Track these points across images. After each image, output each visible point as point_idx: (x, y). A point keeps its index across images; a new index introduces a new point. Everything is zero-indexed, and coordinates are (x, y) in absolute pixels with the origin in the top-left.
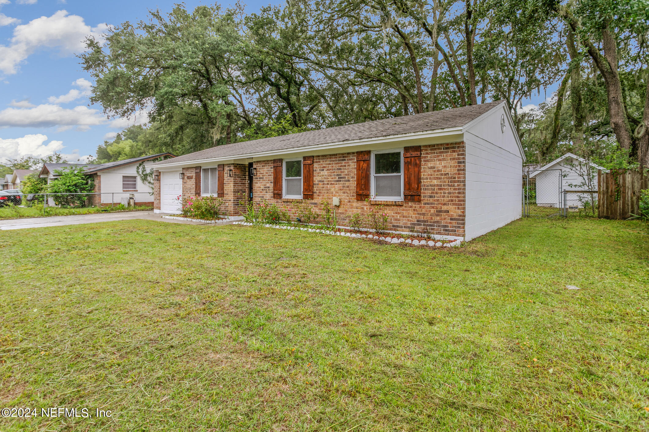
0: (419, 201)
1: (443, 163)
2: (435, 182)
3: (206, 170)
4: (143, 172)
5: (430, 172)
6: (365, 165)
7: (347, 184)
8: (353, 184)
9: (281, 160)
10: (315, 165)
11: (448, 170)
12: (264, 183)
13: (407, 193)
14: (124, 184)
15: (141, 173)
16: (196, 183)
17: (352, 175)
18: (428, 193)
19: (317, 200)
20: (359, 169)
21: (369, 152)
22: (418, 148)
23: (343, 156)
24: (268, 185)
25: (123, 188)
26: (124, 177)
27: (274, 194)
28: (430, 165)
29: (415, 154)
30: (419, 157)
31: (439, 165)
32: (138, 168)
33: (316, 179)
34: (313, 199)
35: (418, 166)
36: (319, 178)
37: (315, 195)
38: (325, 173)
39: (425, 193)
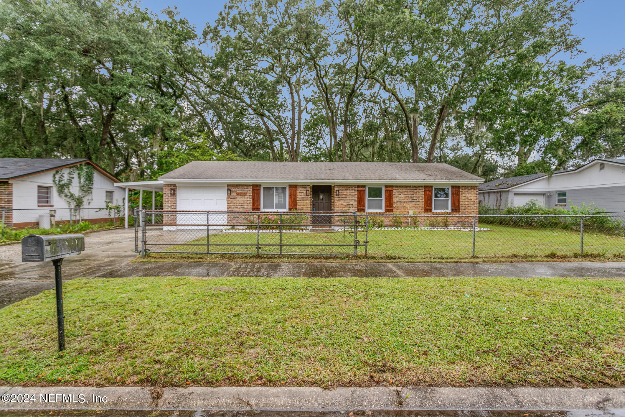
0: (459, 212)
1: (470, 195)
2: (466, 203)
3: (268, 189)
4: (60, 181)
5: (464, 198)
6: (430, 193)
7: (418, 203)
8: (422, 203)
9: (364, 186)
10: (394, 191)
11: (472, 198)
12: (347, 201)
13: (454, 208)
14: (39, 197)
15: (57, 182)
16: (253, 199)
17: (421, 198)
18: (463, 208)
19: (396, 212)
20: (425, 195)
21: (432, 187)
22: (459, 187)
23: (415, 187)
24: (351, 203)
25: (39, 202)
26: (39, 187)
27: (358, 209)
28: (464, 195)
29: (457, 189)
30: (459, 191)
31: (468, 195)
32: (54, 176)
33: (395, 200)
34: (392, 212)
35: (459, 195)
36: (398, 199)
37: (394, 210)
38: (402, 196)
39: (462, 208)
